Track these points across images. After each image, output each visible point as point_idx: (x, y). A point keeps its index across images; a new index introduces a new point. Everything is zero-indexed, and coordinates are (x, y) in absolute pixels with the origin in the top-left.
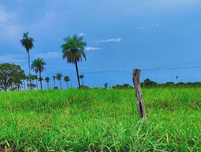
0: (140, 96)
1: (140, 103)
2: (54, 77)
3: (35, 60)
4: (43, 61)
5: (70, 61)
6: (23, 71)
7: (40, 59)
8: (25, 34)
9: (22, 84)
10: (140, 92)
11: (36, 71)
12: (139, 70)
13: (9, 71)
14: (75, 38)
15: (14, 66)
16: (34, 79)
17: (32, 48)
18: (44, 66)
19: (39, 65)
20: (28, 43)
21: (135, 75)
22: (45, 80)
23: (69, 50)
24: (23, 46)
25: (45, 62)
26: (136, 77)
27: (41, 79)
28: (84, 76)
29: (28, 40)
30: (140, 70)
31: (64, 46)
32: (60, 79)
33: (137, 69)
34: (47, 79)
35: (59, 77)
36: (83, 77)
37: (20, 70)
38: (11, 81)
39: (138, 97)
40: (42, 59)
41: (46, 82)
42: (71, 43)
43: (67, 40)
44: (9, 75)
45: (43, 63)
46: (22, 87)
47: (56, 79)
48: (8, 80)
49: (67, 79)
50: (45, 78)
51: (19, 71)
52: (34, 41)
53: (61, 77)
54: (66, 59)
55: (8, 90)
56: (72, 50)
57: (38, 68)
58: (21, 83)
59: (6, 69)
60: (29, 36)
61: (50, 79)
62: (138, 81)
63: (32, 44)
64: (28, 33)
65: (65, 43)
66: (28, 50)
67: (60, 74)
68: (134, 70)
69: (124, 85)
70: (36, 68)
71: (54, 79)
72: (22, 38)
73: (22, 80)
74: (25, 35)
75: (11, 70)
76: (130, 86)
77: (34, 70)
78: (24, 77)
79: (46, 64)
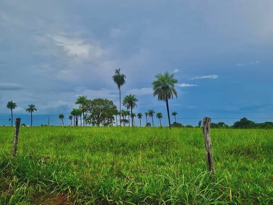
0: (209, 146)
1: (209, 153)
2: (146, 114)
3: (127, 96)
4: (135, 97)
5: (160, 98)
6: (115, 107)
7: (132, 95)
8: (117, 70)
9: (114, 120)
10: (209, 142)
11: (128, 108)
12: (209, 118)
13: (101, 107)
14: (167, 75)
15: (106, 101)
16: (127, 115)
17: (124, 84)
18: (136, 102)
19: (130, 101)
20: (119, 80)
21: (205, 124)
22: (138, 116)
23: (160, 87)
24: (115, 82)
25: (137, 98)
26: (206, 126)
27: (133, 116)
28: (177, 113)
29: (120, 76)
30: (211, 119)
31: (155, 83)
32: (152, 116)
33: (207, 118)
34: (140, 116)
35: (151, 113)
36: (176, 115)
37: (112, 105)
38: (104, 116)
39: (207, 148)
40: (134, 96)
41: (139, 118)
42: (163, 81)
43: (158, 77)
44: (102, 111)
45: (135, 100)
46: (114, 123)
47: (148, 115)
48: (101, 115)
49: (159, 116)
50: (138, 114)
51: (111, 107)
52: (126, 78)
53: (153, 113)
54: (157, 96)
55: (101, 125)
56: (163, 88)
57: (129, 104)
58: (113, 118)
59: (99, 104)
60: (121, 73)
61: (142, 116)
62: (208, 130)
63: (124, 80)
64: (120, 70)
65: (156, 80)
66: (119, 87)
67: (152, 110)
68: (204, 119)
69: (220, 123)
70: (127, 104)
71: (147, 116)
72: (114, 75)
73: (115, 116)
74: (117, 72)
75: (104, 105)
76: (225, 125)
77: (125, 106)
78: (116, 113)
79: (137, 100)
